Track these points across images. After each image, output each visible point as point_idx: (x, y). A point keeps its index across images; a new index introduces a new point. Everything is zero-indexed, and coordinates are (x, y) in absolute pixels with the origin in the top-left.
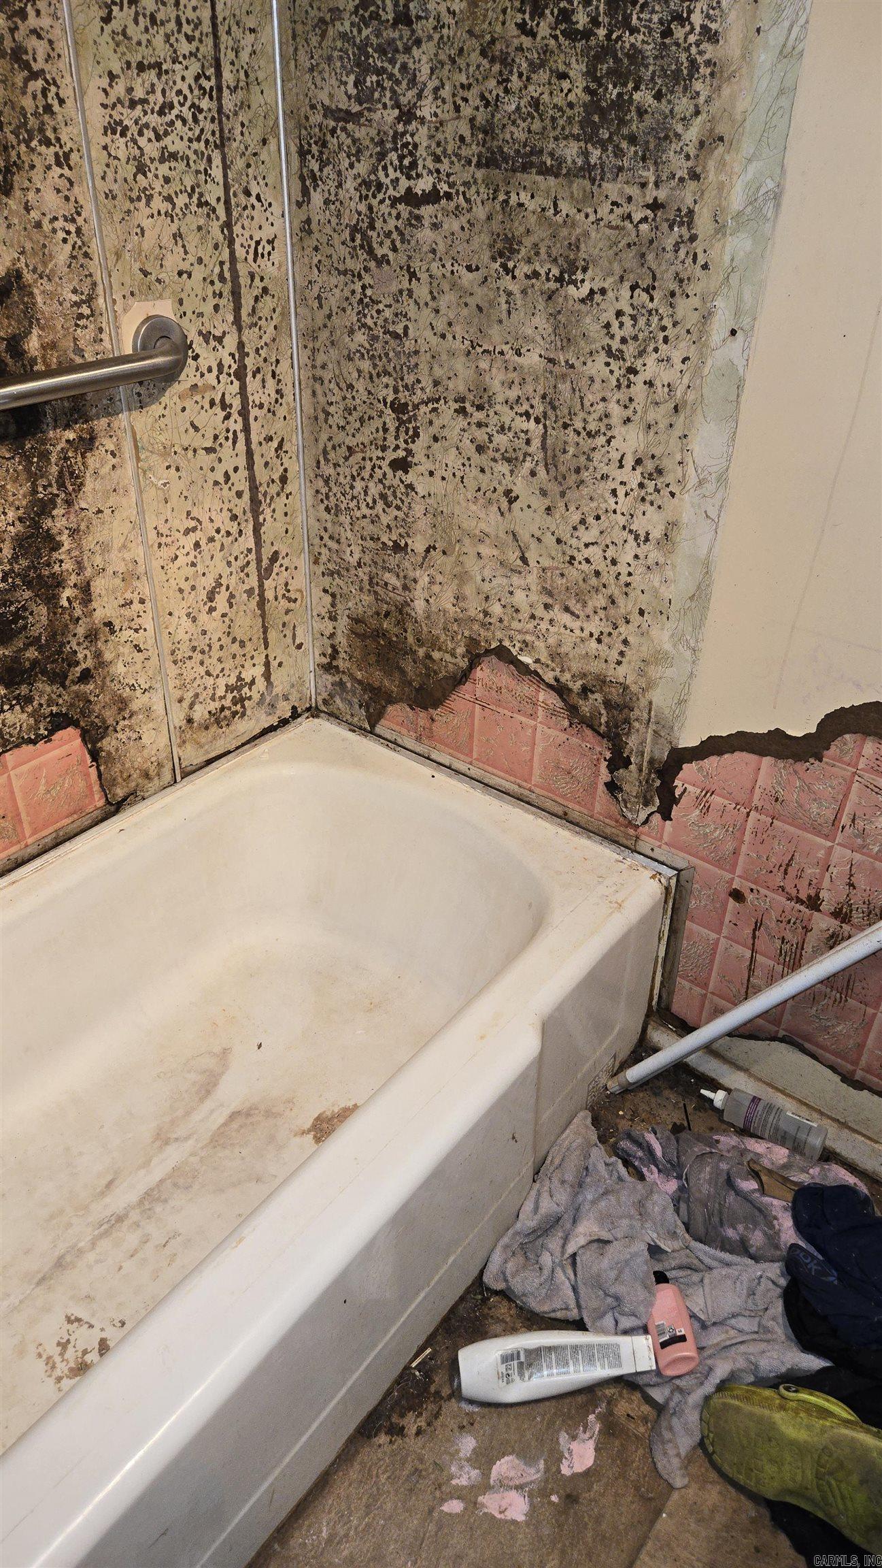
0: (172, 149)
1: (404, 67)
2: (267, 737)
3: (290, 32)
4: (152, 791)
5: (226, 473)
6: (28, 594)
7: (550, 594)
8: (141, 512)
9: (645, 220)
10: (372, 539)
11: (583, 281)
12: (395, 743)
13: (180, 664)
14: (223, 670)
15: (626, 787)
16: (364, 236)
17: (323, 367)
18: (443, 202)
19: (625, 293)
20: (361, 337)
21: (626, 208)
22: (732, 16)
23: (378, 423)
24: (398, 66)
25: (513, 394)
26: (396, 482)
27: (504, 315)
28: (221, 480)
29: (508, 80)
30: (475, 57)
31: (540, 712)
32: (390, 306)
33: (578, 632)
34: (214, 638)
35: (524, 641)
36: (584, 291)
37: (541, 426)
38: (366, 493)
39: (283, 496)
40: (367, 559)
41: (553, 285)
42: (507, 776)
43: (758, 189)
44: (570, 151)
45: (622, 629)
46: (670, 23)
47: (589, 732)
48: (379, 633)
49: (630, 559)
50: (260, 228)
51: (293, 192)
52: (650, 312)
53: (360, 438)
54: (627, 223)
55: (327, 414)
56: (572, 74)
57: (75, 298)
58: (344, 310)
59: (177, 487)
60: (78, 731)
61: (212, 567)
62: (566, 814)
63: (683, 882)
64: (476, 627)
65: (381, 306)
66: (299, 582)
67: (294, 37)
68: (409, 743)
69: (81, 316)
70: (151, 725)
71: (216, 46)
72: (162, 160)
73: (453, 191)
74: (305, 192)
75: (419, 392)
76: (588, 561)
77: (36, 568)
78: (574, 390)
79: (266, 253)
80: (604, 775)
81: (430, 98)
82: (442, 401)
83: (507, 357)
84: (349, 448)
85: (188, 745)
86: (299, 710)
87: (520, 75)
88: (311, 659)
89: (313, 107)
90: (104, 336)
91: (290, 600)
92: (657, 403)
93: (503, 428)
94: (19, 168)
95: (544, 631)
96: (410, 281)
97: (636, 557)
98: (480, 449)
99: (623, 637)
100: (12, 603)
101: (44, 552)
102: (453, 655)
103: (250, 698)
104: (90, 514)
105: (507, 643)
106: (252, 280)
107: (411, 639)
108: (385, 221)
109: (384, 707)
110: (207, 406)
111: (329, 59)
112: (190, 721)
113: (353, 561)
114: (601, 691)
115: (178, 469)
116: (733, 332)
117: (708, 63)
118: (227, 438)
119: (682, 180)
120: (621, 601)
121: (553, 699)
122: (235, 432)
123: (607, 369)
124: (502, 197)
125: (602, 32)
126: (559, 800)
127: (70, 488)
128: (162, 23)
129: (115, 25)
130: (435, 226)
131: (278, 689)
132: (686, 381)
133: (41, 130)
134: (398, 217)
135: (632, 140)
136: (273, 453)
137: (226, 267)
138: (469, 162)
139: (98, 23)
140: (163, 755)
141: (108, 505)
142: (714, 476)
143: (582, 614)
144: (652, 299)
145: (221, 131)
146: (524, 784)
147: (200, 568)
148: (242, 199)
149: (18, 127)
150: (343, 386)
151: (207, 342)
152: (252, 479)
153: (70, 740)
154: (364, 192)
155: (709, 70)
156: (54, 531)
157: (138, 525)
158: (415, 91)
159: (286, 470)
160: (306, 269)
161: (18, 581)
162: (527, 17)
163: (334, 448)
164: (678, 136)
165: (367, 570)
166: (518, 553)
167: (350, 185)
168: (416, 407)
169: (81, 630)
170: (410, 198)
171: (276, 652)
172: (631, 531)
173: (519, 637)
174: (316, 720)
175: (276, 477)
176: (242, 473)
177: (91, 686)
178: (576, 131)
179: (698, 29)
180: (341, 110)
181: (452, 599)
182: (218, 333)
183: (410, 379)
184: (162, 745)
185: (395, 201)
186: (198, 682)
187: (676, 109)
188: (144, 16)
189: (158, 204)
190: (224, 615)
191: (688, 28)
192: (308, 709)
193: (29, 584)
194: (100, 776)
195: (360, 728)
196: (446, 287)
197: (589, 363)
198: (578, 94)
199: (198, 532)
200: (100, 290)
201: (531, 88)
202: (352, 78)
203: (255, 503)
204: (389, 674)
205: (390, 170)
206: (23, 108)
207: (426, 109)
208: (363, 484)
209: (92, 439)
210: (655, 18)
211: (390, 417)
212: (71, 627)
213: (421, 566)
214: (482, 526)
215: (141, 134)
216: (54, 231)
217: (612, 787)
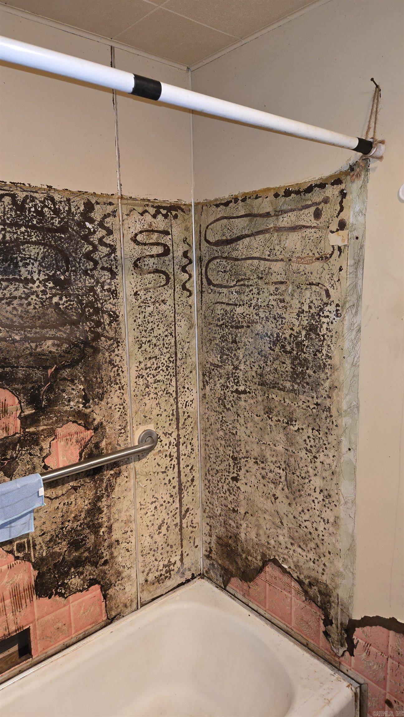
0: (158, 379)
1: (235, 355)
2: (180, 588)
3: (201, 342)
4: (127, 613)
5: (170, 480)
6: (88, 531)
7: (293, 539)
8: (135, 497)
9: (314, 408)
10: (225, 506)
11: (295, 425)
12: (234, 595)
13: (144, 556)
14: (162, 558)
15: (332, 635)
16: (223, 401)
17: (209, 441)
18: (248, 394)
19: (310, 431)
20: (221, 433)
21: (308, 404)
22: (335, 352)
23: (227, 463)
24: (233, 354)
25: (274, 459)
26: (233, 485)
27: (269, 432)
28: (167, 482)
29: (267, 362)
30: (256, 354)
31: (293, 591)
32: (231, 424)
33: (305, 557)
34: (160, 545)
35: (284, 558)
36: (296, 428)
37: (285, 472)
38: (223, 488)
39: (192, 487)
40: (223, 513)
41: (285, 425)
42: (281, 620)
43: (351, 404)
44: (288, 385)
45: (323, 559)
46: (316, 352)
47: (313, 604)
48: (227, 545)
49: (322, 529)
50: (188, 397)
51: (200, 386)
52: (319, 438)
53: (221, 467)
54: (308, 408)
55: (210, 457)
56: (286, 362)
57: (120, 428)
58: (216, 423)
59: (150, 486)
60: (100, 586)
61: (161, 516)
62: (307, 644)
63: (363, 691)
64: (265, 548)
65: (228, 424)
66: (198, 519)
67: (202, 343)
68: (240, 597)
69: (121, 433)
70: (130, 583)
71: (176, 349)
72: (155, 383)
73: (251, 391)
74: (204, 386)
75: (241, 454)
76: (306, 527)
77: (92, 521)
78: (295, 461)
79: (190, 405)
80: (322, 628)
81: (243, 364)
82: (249, 458)
83: (271, 446)
84: (217, 470)
85: (145, 592)
86: (195, 575)
87: (271, 361)
88: (200, 553)
89: (207, 362)
90: (129, 438)
91: (193, 527)
92: (326, 470)
93: (271, 471)
94: (106, 392)
95: (291, 554)
96: (238, 417)
97: (325, 528)
98: (263, 477)
99: (323, 562)
100: (82, 535)
101: (97, 515)
102: (256, 559)
103: (173, 570)
104: (115, 499)
105: (277, 558)
106: (184, 414)
107: (240, 550)
108: (229, 397)
109: (230, 578)
110: (164, 457)
111: (212, 350)
112: (146, 581)
113: (218, 513)
114: (317, 586)
115: (151, 480)
116: (350, 449)
117: (329, 365)
118: (171, 468)
119: (325, 398)
120: (321, 546)
121: (297, 586)
122: (174, 465)
123: (307, 455)
124: (266, 395)
125: (295, 352)
126: (304, 637)
127: (109, 491)
128: (158, 346)
129: (143, 349)
130: (245, 401)
131: (186, 566)
132: (335, 463)
133: (115, 381)
134: (233, 397)
135: (308, 384)
136: (189, 471)
137: (174, 411)
138: (256, 384)
139: (137, 349)
140: (133, 596)
141: (123, 495)
142: (350, 501)
143: (306, 550)
144: (319, 434)
145: (176, 371)
146: (289, 625)
147: (156, 517)
148: (182, 390)
149: (108, 381)
150: (215, 448)
151: (166, 436)
152: (180, 481)
153: (96, 590)
154: (223, 388)
155: (330, 367)
156: (101, 507)
157: (133, 502)
158: (238, 362)
159: (194, 477)
160: (204, 409)
161: (85, 526)
162: (272, 345)
163: (212, 469)
164: (322, 385)
165: (223, 518)
166: (279, 520)
167: (218, 385)
168: (240, 459)
169: (106, 544)
170: (237, 391)
171: (186, 549)
172: (321, 518)
173: (282, 556)
174: (202, 580)
175: (189, 479)
176: (176, 479)
177: (107, 567)
178: (289, 379)
179: (325, 355)
180: (215, 364)
181: (255, 535)
182: (170, 432)
183: (238, 449)
184: (133, 592)
185: (232, 392)
186: (151, 563)
187: (321, 376)
188: (152, 345)
189: (152, 395)
190: (165, 535)
191: (322, 354)
192: (200, 575)
193: (89, 527)
194: (106, 606)
195: (220, 586)
196: (250, 420)
197: (300, 452)
198: (289, 369)
199: (157, 503)
200: (129, 424)
201: (274, 365)
202: (219, 356)
203: (180, 490)
204: (231, 563)
205: (231, 383)
206: (110, 376)
207: (242, 367)
208: (222, 484)
209: (120, 473)
210: (311, 350)
211: (231, 462)
212: (103, 543)
213: (243, 519)
214: (265, 507)
215: (148, 376)
216: (116, 409)
217: (327, 634)
